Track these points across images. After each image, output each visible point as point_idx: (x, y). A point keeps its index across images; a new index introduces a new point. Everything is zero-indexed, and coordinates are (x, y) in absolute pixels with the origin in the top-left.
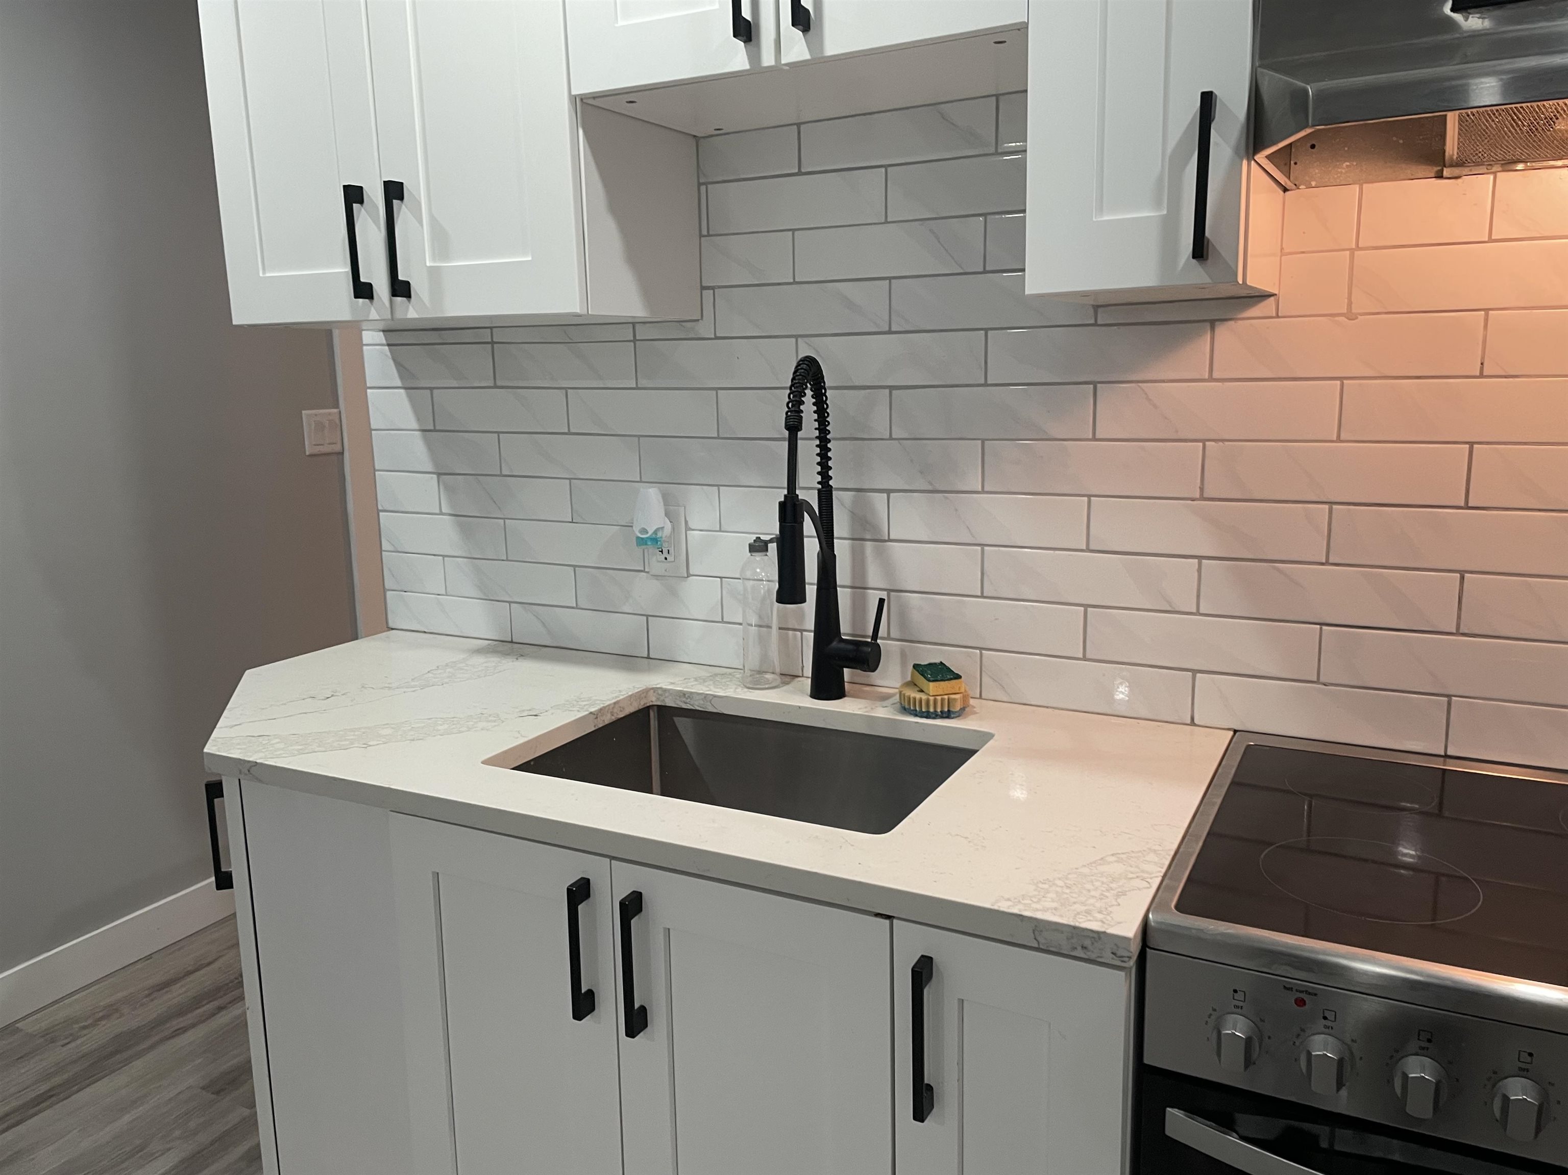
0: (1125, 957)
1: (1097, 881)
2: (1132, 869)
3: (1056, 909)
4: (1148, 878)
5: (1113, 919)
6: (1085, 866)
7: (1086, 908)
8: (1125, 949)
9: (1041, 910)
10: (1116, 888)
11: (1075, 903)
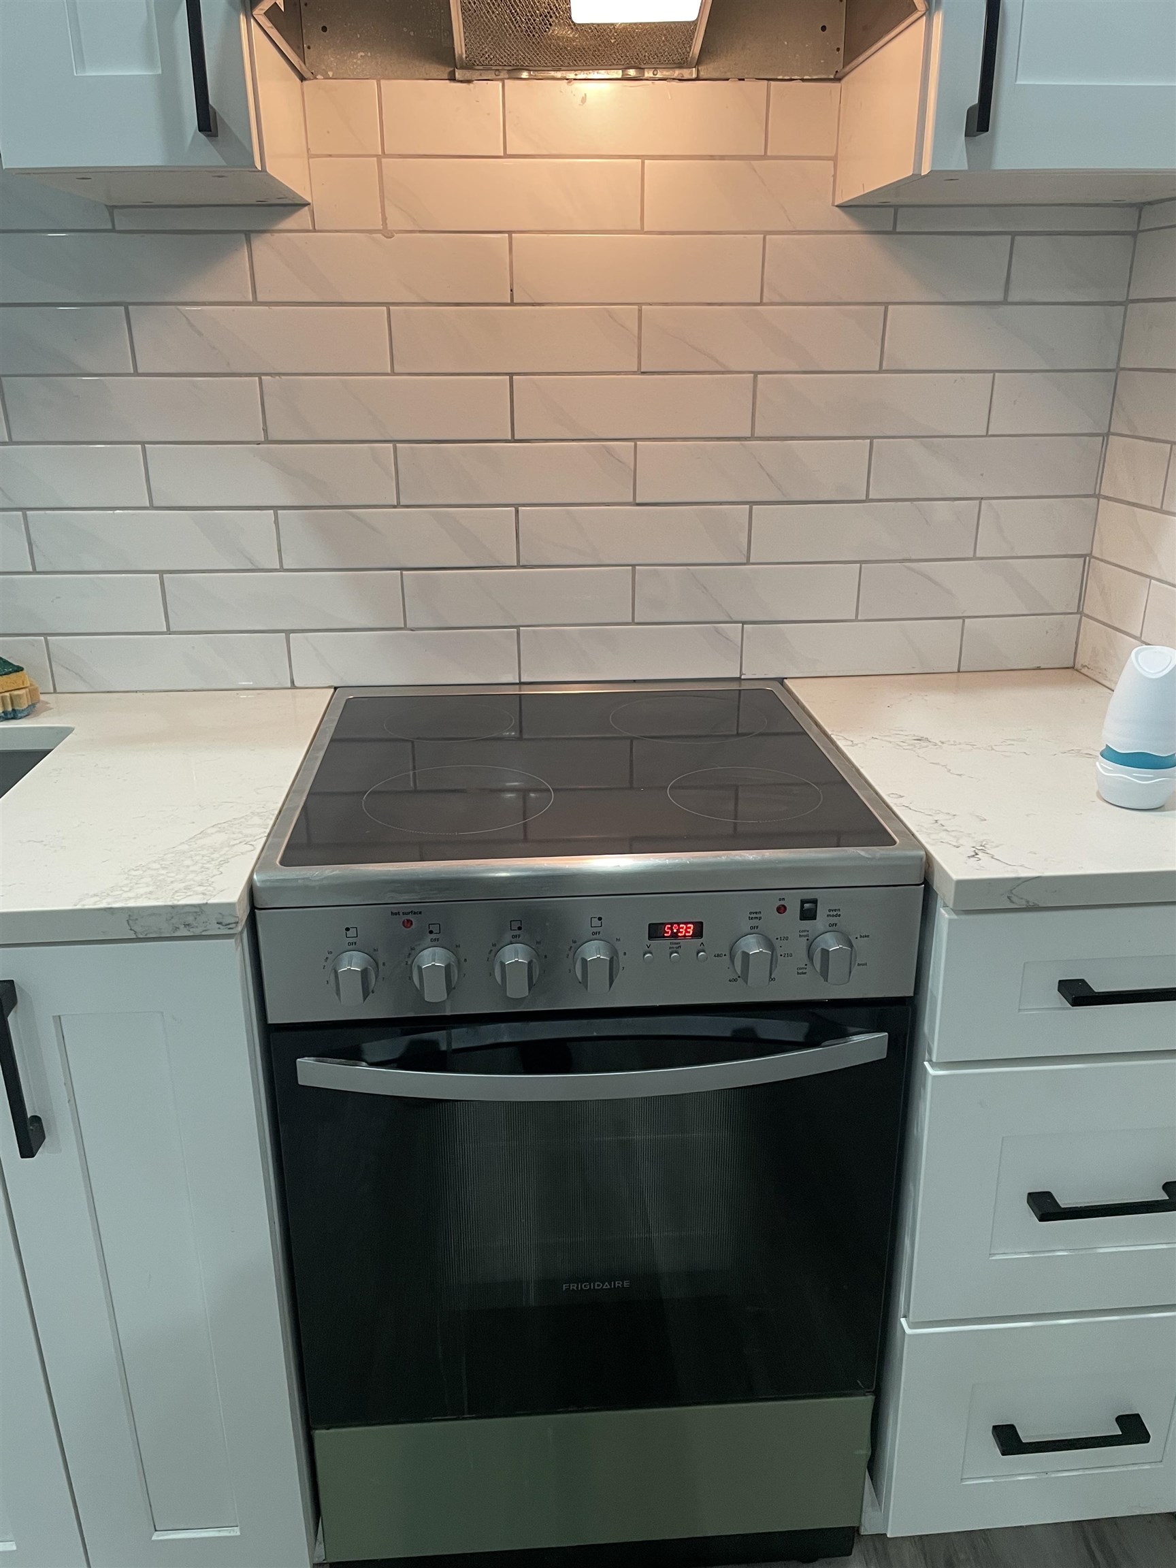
0: (232, 923)
1: (196, 855)
2: (234, 836)
3: (151, 893)
4: (252, 841)
5: (214, 889)
6: (183, 843)
7: (184, 885)
8: (231, 915)
9: (133, 898)
10: (218, 858)
11: (172, 882)
